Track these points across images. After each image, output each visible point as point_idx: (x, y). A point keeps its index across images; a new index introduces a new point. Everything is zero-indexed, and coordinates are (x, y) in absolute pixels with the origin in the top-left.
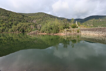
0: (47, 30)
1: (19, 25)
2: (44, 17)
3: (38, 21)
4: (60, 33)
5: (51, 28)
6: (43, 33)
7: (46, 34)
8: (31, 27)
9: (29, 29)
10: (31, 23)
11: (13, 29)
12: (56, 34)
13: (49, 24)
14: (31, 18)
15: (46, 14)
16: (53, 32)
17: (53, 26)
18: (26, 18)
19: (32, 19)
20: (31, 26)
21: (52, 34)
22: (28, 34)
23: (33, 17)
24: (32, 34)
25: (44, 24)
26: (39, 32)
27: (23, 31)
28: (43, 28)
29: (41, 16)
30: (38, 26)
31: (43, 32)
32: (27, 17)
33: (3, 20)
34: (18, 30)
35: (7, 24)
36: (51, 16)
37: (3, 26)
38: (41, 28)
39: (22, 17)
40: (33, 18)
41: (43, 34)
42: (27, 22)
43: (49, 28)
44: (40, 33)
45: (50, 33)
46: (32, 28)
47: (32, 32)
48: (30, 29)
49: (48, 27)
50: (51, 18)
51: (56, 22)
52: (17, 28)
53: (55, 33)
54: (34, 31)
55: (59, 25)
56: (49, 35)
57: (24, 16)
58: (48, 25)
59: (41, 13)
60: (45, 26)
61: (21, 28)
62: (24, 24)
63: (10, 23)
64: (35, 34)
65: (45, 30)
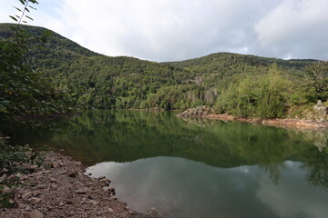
0: (235, 107)
1: (161, 92)
2: (227, 65)
3: (208, 78)
4: (293, 117)
5: (252, 101)
6: (222, 116)
7: (231, 117)
8: (189, 97)
9: (182, 101)
10: (189, 86)
11: (148, 100)
12: (271, 122)
13: (244, 84)
14: (188, 72)
15: (233, 55)
16: (259, 113)
17: (258, 91)
18: (179, 73)
19: (192, 76)
20: (189, 93)
21: (254, 120)
22: (178, 115)
23: (196, 68)
24: (188, 116)
25: (227, 88)
26: (210, 112)
27: (169, 108)
28: (223, 99)
29: (218, 64)
30: (208, 93)
31: (223, 113)
32: (181, 70)
33: (134, 81)
34: (158, 104)
35: (139, 91)
36: (253, 61)
37: (133, 95)
38: (215, 98)
39: (170, 72)
40: (195, 72)
41: (222, 117)
42: (179, 83)
43: (243, 99)
44: (211, 115)
45: (246, 117)
46: (191, 100)
47: (191, 110)
48: (185, 102)
49: (240, 96)
50: (253, 64)
51: (274, 78)
52: (157, 100)
53: (267, 118)
54: (195, 107)
55: (285, 90)
56: (243, 123)
57: (173, 69)
58: (240, 90)
59: (220, 54)
60: (229, 93)
61: (166, 98)
62: (173, 88)
63: (144, 88)
64: (196, 116)
65: (229, 107)
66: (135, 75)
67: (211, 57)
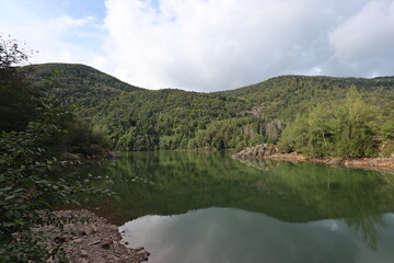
0: (305, 144)
1: (211, 127)
2: (290, 91)
3: (268, 107)
4: (388, 155)
5: (328, 135)
6: (290, 155)
7: (301, 158)
8: (246, 133)
9: (238, 138)
10: (246, 119)
11: (197, 138)
12: (357, 163)
13: (315, 116)
14: (244, 102)
15: (298, 78)
16: (339, 151)
17: (334, 124)
18: (232, 104)
19: (248, 106)
20: (246, 128)
21: (333, 160)
22: (233, 157)
23: (252, 96)
24: (246, 157)
25: (293, 119)
26: (273, 151)
27: (222, 147)
28: (290, 134)
29: (280, 90)
30: (269, 126)
31: (290, 151)
32: (234, 101)
33: (179, 117)
34: (209, 142)
35: (185, 128)
36: (325, 83)
37: (178, 132)
38: (280, 132)
39: (220, 103)
40: (252, 101)
41: (289, 157)
42: (234, 116)
43: (315, 134)
44: (275, 156)
45: (322, 156)
46: (249, 137)
47: (248, 150)
48: (242, 139)
49: (311, 130)
50: (325, 87)
51: (354, 105)
52: (207, 137)
53: (351, 158)
54: (253, 145)
55: (372, 119)
56: (317, 164)
57: (224, 99)
58: (310, 122)
59: (281, 78)
60: (297, 126)
61: (217, 135)
62: (225, 122)
63: (191, 124)
64: (256, 157)
65: (298, 144)
66: (180, 110)
67: (270, 83)
